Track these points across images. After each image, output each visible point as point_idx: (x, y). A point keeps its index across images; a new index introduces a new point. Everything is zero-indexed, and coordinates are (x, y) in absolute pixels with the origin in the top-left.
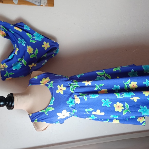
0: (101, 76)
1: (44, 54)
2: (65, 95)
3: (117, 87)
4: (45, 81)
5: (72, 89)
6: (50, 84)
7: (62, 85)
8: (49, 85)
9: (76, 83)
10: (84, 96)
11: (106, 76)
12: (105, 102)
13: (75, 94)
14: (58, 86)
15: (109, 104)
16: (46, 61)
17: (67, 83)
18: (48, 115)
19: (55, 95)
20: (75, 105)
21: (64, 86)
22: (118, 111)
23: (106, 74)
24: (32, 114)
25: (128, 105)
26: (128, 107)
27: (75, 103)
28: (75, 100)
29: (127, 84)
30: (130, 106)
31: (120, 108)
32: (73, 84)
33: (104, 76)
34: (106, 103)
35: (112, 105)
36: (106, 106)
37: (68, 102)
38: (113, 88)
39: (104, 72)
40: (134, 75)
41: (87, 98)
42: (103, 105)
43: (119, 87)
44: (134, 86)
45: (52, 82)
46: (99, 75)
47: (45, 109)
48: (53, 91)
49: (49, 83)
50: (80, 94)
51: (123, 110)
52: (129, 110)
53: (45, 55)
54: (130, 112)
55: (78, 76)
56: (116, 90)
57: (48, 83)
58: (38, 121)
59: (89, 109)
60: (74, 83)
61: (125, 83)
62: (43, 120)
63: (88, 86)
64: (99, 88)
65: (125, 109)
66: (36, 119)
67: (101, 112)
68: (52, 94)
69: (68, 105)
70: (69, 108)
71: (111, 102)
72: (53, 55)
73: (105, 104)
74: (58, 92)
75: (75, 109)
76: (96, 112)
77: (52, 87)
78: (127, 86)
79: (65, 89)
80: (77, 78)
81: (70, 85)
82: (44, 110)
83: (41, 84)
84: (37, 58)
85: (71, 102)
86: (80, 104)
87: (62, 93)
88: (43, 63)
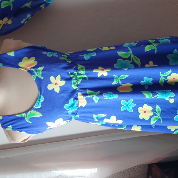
0: (124, 59)
1: (27, 3)
2: (62, 95)
3: (149, 81)
4: (28, 63)
5: (74, 83)
6: (37, 71)
7: (59, 77)
8: (35, 73)
9: (82, 72)
10: (95, 96)
11: (133, 60)
12: (125, 104)
13: (80, 91)
14: (52, 78)
15: (131, 107)
16: (29, 16)
17: (68, 73)
18: (31, 123)
19: (44, 92)
20: (78, 109)
21: (62, 79)
22: (144, 119)
23: (132, 56)
24: (3, 116)
25: (160, 108)
26: (159, 112)
27: (78, 106)
28: (78, 102)
29: (165, 76)
30: (163, 110)
31: (148, 114)
32: (77, 73)
33: (129, 59)
34: (127, 105)
35: (136, 110)
36: (126, 111)
37: (66, 106)
38: (142, 82)
39: (131, 52)
40: (176, 58)
41: (98, 98)
42: (122, 109)
43: (151, 80)
44: (174, 78)
45: (41, 68)
46: (120, 58)
47: (26, 112)
48: (41, 84)
49: (36, 69)
50: (88, 92)
51: (151, 117)
52: (160, 117)
53: (28, 5)
54: (161, 120)
55: (87, 57)
56: (147, 84)
57: (33, 69)
58: (14, 129)
59: (99, 115)
60: (79, 72)
61: (161, 75)
62: (21, 130)
63: (102, 78)
64: (120, 82)
65: (154, 115)
66: (9, 125)
67: (117, 120)
68: (40, 90)
69: (66, 112)
70: (68, 115)
71: (136, 104)
72: (43, 6)
73: (125, 107)
74: (50, 87)
75: (76, 114)
76: (109, 119)
77: (41, 77)
78: (164, 79)
79: (63, 83)
80: (84, 60)
81: (72, 76)
82: (24, 115)
83: (19, 67)
84: (13, 8)
85: (72, 106)
86: (86, 107)
87: (57, 90)
88: (24, 20)
